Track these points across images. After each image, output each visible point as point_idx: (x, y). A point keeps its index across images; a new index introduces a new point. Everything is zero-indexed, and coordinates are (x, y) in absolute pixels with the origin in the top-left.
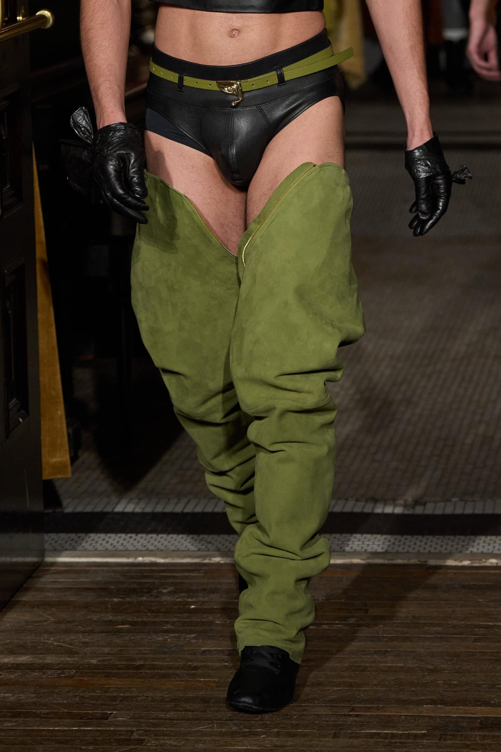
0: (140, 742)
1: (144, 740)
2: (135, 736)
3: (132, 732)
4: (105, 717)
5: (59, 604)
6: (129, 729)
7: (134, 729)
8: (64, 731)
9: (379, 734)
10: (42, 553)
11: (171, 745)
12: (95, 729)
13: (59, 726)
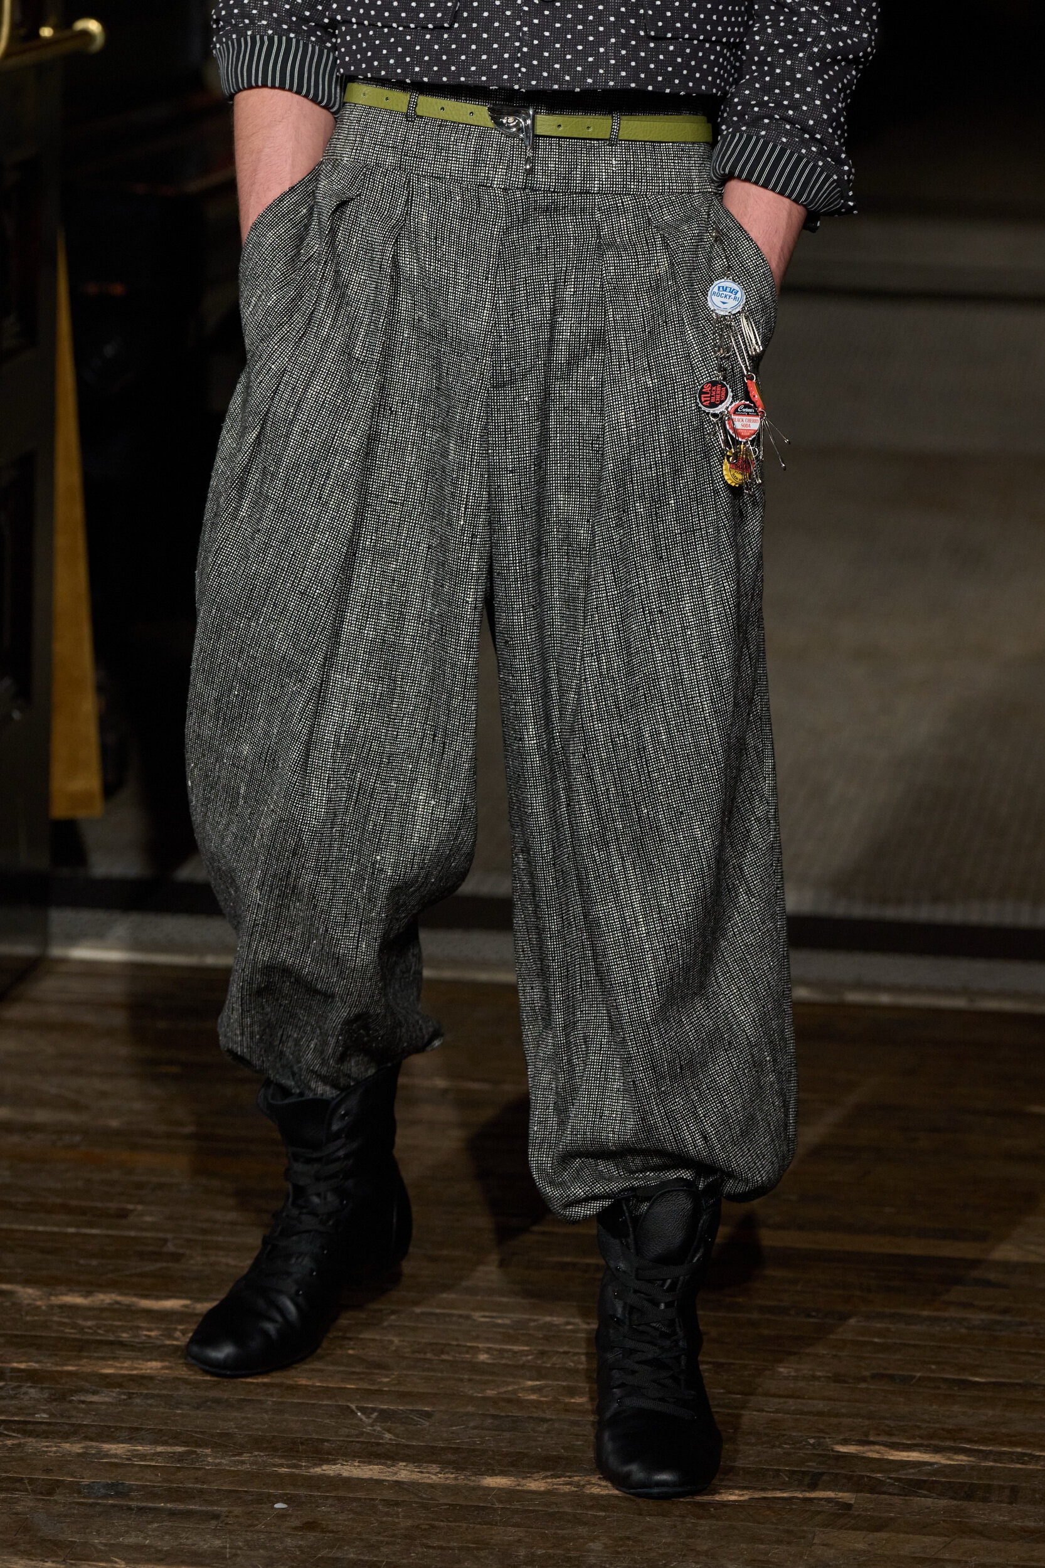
0: (176, 1257)
1: (183, 1255)
2: (170, 1247)
3: (165, 1241)
4: (123, 1214)
5: (66, 1028)
6: (161, 1235)
7: (169, 1236)
8: (54, 1233)
9: (574, 1265)
10: (45, 940)
11: (227, 1265)
12: (105, 1232)
13: (46, 1224)
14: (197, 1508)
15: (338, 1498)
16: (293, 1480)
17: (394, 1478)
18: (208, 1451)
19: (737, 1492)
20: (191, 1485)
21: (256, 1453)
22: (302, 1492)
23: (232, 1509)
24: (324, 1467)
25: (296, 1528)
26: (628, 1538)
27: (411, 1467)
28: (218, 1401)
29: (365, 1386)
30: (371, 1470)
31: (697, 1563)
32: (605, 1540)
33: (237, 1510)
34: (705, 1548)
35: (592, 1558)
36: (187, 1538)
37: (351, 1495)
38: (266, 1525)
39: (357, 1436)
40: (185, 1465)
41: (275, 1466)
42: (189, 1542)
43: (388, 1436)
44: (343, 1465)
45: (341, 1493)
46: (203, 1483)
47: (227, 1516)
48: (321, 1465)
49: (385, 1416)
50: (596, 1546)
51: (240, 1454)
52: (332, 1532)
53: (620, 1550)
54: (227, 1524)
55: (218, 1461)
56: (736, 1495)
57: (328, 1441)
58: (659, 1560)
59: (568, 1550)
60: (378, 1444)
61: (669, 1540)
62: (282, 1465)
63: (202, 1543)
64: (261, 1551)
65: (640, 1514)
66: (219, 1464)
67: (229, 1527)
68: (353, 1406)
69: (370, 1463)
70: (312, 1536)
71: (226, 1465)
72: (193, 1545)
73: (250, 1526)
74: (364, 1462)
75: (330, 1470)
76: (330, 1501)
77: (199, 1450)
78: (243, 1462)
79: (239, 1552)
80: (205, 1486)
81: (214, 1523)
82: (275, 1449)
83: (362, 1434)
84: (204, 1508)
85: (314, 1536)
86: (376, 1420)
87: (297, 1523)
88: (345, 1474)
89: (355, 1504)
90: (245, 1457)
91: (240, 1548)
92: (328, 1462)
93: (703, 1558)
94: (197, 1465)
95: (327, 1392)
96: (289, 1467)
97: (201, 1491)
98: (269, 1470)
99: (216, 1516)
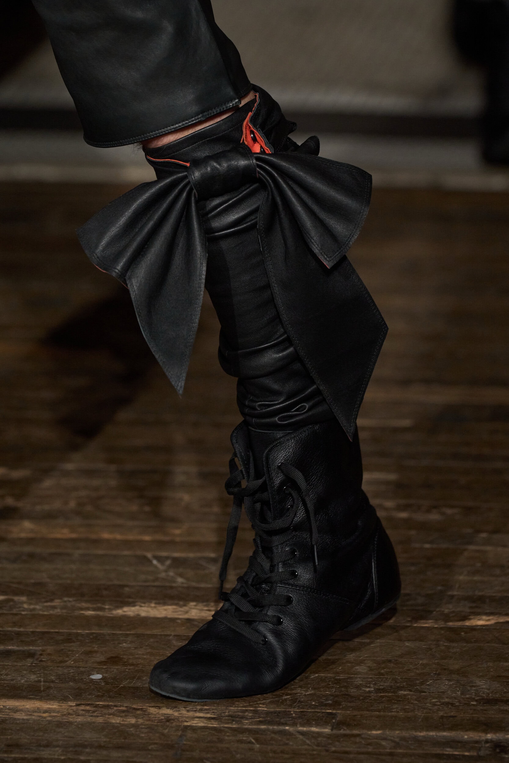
14: (15, 648)
15: (138, 636)
16: (99, 621)
17: (186, 616)
18: (24, 599)
19: (484, 617)
20: (10, 629)
21: (66, 599)
22: (106, 631)
23: (44, 648)
24: (125, 609)
25: (100, 663)
26: (390, 661)
27: (201, 606)
28: (31, 556)
29: (160, 537)
30: (166, 610)
31: (450, 680)
32: (370, 663)
33: (50, 649)
34: (457, 667)
35: (358, 679)
36: (7, 675)
37: (149, 632)
38: (75, 661)
39: (154, 581)
40: (5, 612)
41: (82, 609)
42: (9, 677)
43: (180, 580)
44: (141, 606)
45: (140, 631)
46: (20, 626)
47: (41, 655)
48: (121, 607)
49: (177, 563)
50: (362, 669)
51: (52, 600)
52: (132, 665)
53: (382, 671)
54: (41, 661)
55: (32, 607)
56: (483, 620)
57: (127, 586)
58: (417, 679)
59: (337, 673)
60: (171, 587)
61: (425, 662)
62: (88, 609)
63: (19, 678)
64: (71, 684)
65: (400, 640)
66: (34, 609)
67: (44, 664)
68: (149, 555)
69: (165, 604)
70: (115, 669)
71: (40, 610)
72: (12, 680)
73: (61, 662)
74: (159, 603)
75: (129, 611)
76: (130, 639)
77: (16, 598)
78: (54, 607)
79: (52, 685)
80: (22, 629)
81: (30, 660)
82: (83, 595)
83: (157, 579)
84: (21, 648)
85: (117, 669)
86: (170, 567)
87: (102, 658)
88: (143, 614)
89: (152, 640)
90: (57, 602)
91: (53, 682)
92: (129, 604)
93: (455, 676)
94: (14, 611)
95: (127, 544)
96: (94, 609)
97: (18, 634)
98: (77, 613)
99: (31, 655)
